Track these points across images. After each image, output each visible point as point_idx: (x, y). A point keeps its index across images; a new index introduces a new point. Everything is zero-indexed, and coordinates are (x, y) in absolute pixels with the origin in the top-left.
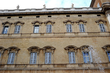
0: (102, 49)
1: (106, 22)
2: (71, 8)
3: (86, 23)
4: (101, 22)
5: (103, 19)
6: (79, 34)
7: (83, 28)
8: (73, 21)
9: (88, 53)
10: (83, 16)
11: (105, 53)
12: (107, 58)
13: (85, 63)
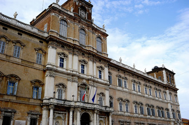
0: (30, 83)
1: (45, 53)
2: (13, 19)
3: (24, 46)
4: (41, 52)
5: (44, 48)
6: (12, 59)
7: (19, 52)
8: (9, 38)
9: (14, 84)
10: (24, 36)
11: (31, 88)
12: (31, 92)
13: (7, 95)
